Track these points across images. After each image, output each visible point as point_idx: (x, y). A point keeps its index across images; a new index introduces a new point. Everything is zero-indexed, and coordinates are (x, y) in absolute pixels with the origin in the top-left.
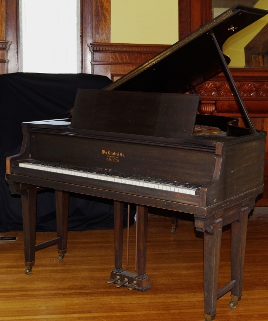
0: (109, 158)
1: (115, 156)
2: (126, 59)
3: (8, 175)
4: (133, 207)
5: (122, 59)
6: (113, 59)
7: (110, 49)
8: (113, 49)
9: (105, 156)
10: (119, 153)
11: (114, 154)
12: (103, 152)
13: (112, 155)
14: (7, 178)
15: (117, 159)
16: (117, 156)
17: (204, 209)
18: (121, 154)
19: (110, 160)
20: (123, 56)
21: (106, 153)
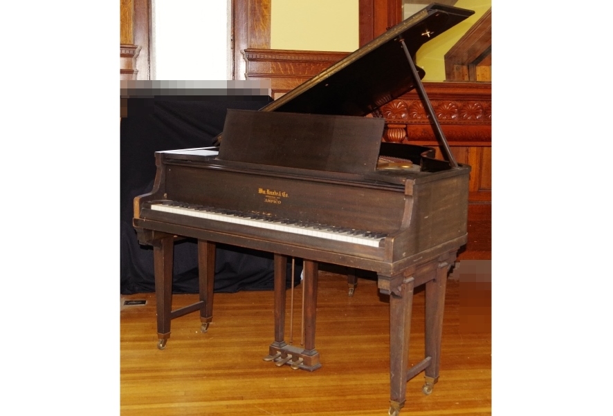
0: (267, 198)
1: (276, 196)
2: (291, 70)
3: (136, 220)
4: (299, 262)
5: (285, 70)
6: (274, 70)
7: (270, 57)
8: (274, 58)
9: (263, 196)
10: (281, 193)
11: (275, 193)
12: (261, 191)
13: (271, 195)
14: (136, 224)
15: (278, 200)
16: (278, 196)
17: (390, 265)
18: (284, 194)
19: (269, 201)
20: (287, 66)
21: (264, 192)
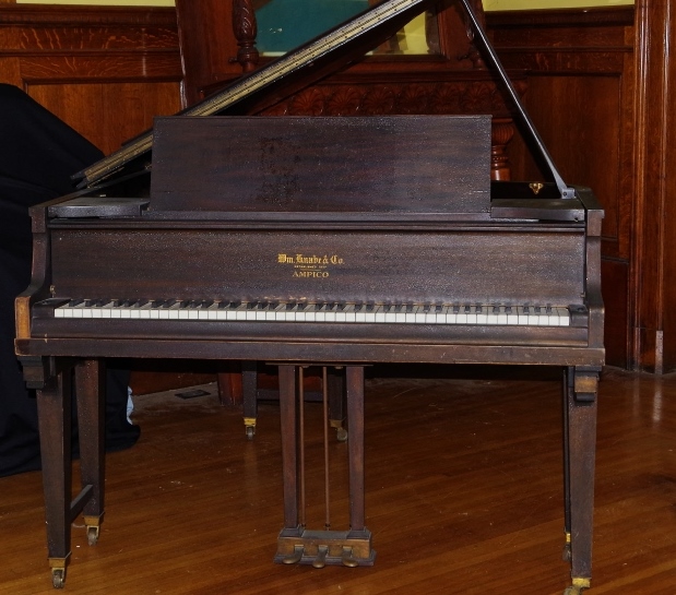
0: (299, 270)
1: (317, 264)
2: (55, 42)
3: (22, 342)
5: (45, 42)
6: (26, 43)
7: (18, 18)
8: (25, 19)
9: (288, 268)
10: (329, 258)
11: (314, 260)
12: (283, 258)
14: (21, 350)
15: (323, 270)
16: (322, 264)
17: (601, 352)
18: (334, 260)
19: (303, 274)
20: (48, 34)
21: (290, 260)
